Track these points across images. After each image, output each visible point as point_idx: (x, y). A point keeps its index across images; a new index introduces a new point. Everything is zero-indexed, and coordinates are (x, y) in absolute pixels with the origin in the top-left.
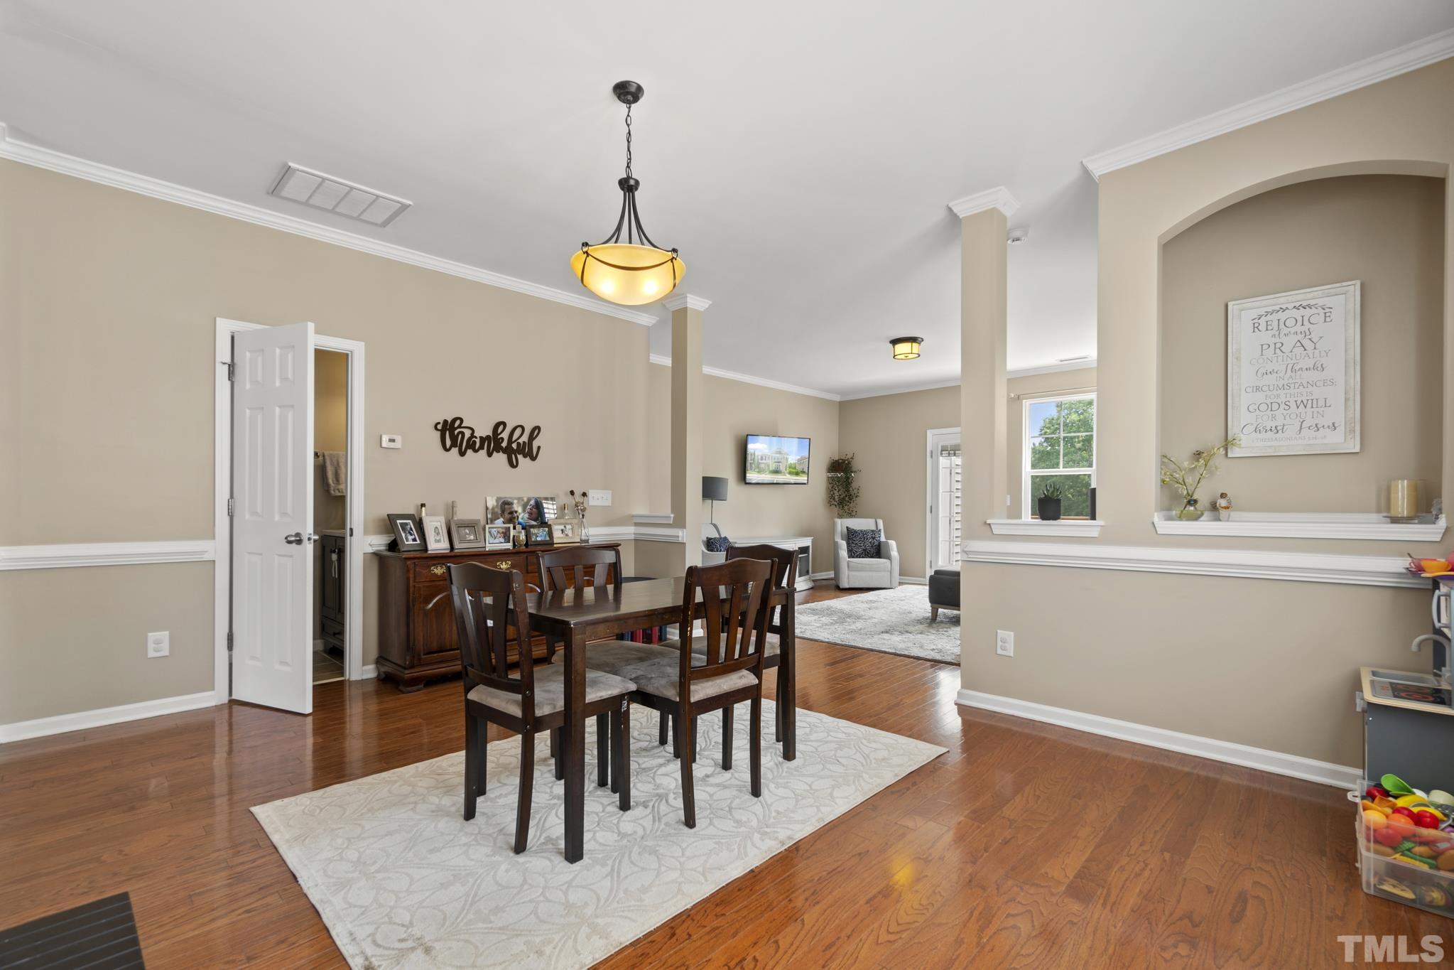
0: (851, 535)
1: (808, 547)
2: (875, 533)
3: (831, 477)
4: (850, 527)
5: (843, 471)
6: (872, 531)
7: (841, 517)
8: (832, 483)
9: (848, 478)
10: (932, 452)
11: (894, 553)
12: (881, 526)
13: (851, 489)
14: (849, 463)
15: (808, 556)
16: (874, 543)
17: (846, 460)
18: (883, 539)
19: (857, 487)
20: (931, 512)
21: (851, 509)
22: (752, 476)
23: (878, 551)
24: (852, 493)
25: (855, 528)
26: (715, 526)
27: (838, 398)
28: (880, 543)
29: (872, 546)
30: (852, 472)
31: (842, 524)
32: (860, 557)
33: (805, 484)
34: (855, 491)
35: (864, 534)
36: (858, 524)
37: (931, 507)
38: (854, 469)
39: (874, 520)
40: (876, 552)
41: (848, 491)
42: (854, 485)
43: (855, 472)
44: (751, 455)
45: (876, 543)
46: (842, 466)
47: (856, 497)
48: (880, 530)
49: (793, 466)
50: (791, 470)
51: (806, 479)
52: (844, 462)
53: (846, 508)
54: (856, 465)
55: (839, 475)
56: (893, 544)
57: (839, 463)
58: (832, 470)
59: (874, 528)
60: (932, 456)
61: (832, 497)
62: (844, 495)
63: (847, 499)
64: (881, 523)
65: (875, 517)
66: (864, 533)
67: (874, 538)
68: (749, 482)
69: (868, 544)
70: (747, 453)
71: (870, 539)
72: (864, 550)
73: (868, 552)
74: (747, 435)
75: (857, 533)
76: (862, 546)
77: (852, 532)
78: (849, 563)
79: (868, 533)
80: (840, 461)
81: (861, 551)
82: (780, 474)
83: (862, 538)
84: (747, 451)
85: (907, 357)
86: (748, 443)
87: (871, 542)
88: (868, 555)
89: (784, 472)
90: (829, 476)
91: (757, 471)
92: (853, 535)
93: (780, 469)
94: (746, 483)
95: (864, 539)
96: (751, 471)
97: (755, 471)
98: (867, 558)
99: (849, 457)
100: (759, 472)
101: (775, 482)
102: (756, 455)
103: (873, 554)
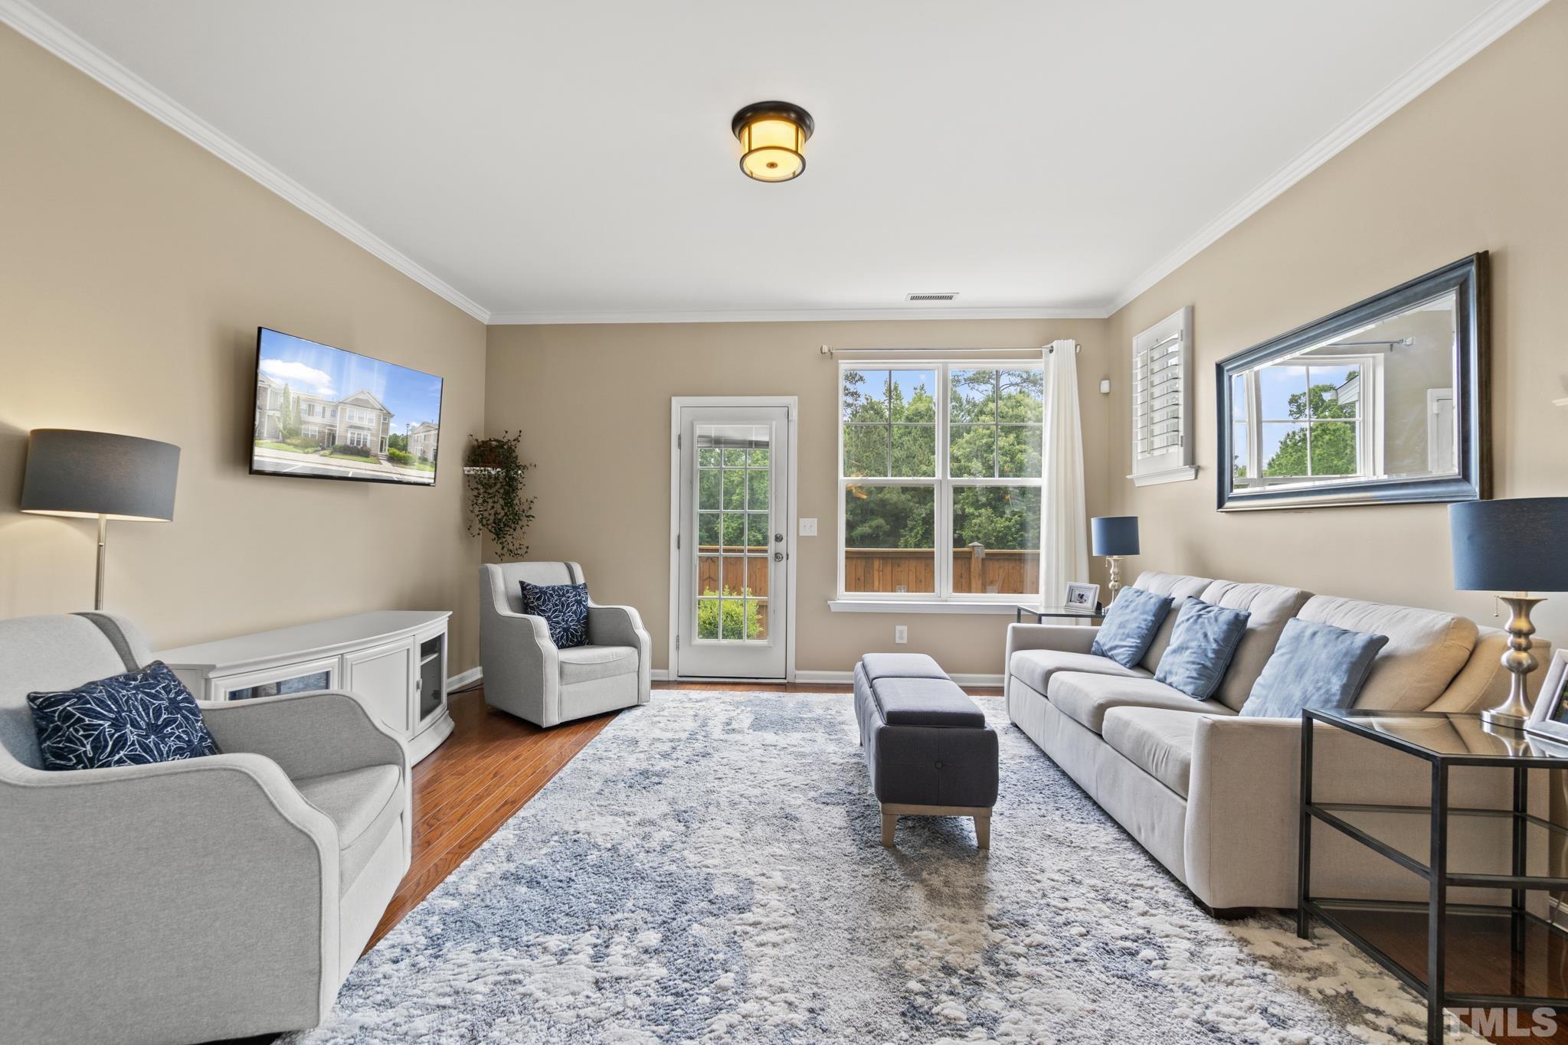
1: (440, 638)
2: (580, 592)
3: (474, 476)
4: (527, 581)
5: (498, 464)
6: (569, 588)
7: (500, 559)
8: (478, 485)
9: (510, 479)
10: (680, 438)
11: (640, 634)
12: (581, 576)
13: (517, 501)
14: (511, 450)
15: (439, 660)
16: (581, 613)
17: (503, 443)
18: (593, 603)
19: (528, 497)
20: (679, 548)
21: (520, 543)
22: (265, 454)
24: (520, 509)
25: (538, 584)
26: (106, 625)
27: (485, 317)
28: (588, 611)
29: (579, 620)
30: (519, 467)
31: (507, 577)
33: (428, 484)
34: (525, 507)
35: (558, 596)
36: (547, 574)
37: (679, 537)
38: (521, 461)
39: (563, 563)
41: (509, 503)
42: (523, 494)
43: (525, 467)
44: (275, 394)
45: (585, 612)
46: (496, 455)
47: (527, 516)
48: (582, 585)
49: (401, 443)
50: (393, 450)
51: (431, 475)
52: (502, 447)
53: (509, 539)
54: (525, 453)
55: (490, 472)
56: (634, 613)
57: (490, 445)
58: (475, 460)
60: (680, 445)
61: (477, 518)
62: (503, 513)
63: (509, 521)
64: (577, 570)
65: (563, 558)
66: (558, 592)
67: (579, 602)
68: (256, 467)
69: (570, 616)
70: (260, 384)
71: (573, 605)
72: (566, 630)
73: (572, 634)
74: (260, 329)
75: (545, 593)
76: (558, 623)
77: (537, 593)
78: (562, 666)
79: (568, 592)
80: (494, 443)
81: (560, 632)
82: (364, 459)
83: (557, 605)
84: (260, 377)
85: (772, 165)
86: (261, 357)
87: (575, 612)
88: (572, 641)
89: (376, 456)
90: (472, 472)
91: (288, 441)
92: (539, 599)
93: (365, 445)
94: (252, 472)
95: (563, 605)
96: (265, 435)
97: (283, 442)
98: (569, 647)
99: (510, 437)
100: (296, 446)
101: (350, 475)
102: (291, 396)
103: (581, 636)
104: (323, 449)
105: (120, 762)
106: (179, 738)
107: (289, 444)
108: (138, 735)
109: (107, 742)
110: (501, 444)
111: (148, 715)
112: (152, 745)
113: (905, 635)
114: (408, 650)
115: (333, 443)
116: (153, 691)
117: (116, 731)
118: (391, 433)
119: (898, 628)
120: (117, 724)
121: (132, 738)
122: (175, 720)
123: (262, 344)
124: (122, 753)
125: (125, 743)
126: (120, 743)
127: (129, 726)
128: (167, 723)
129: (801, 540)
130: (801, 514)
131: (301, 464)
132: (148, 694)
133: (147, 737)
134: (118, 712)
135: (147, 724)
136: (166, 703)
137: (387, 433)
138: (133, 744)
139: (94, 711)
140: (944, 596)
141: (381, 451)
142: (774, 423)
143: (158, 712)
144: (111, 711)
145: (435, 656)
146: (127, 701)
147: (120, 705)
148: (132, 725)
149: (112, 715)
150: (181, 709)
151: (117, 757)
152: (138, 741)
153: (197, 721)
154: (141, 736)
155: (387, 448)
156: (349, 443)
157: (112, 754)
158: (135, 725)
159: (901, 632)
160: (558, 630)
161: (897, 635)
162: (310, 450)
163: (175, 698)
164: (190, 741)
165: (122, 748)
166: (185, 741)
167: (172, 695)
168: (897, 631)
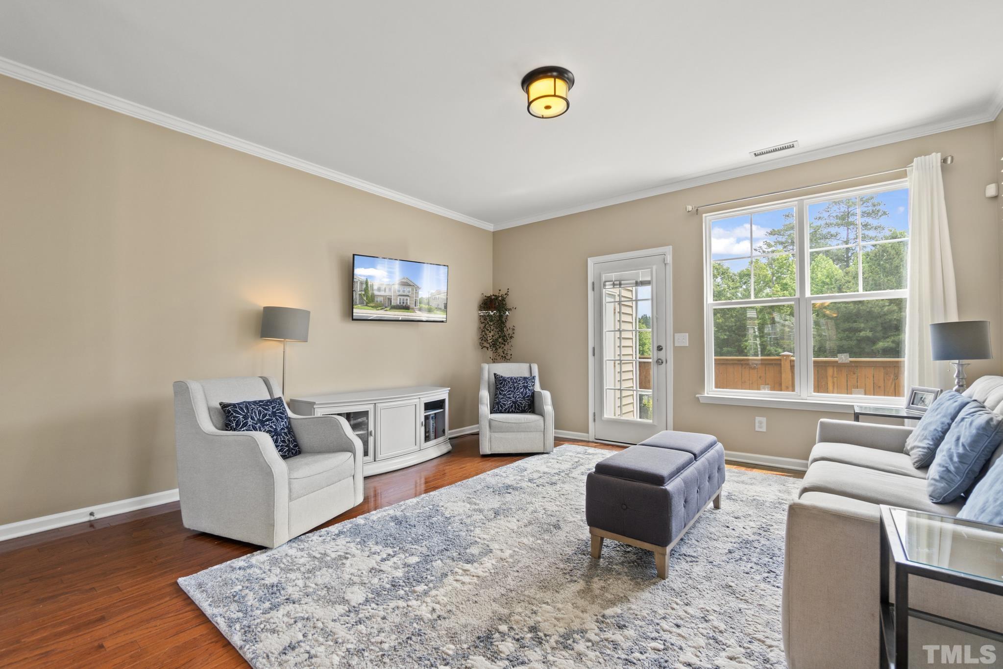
0: (499, 384)
1: (443, 401)
2: (527, 381)
3: (483, 316)
4: (498, 373)
5: (495, 308)
6: (525, 378)
7: (492, 361)
8: (485, 321)
9: (501, 316)
10: (593, 284)
11: (548, 408)
12: (536, 372)
13: (505, 329)
14: (503, 299)
15: (444, 412)
16: (526, 394)
17: (499, 296)
18: (537, 388)
19: (512, 327)
20: (594, 355)
21: (505, 352)
22: (358, 312)
23: (530, 405)
24: (507, 333)
25: (504, 375)
26: (266, 382)
27: (491, 228)
28: (533, 393)
29: (524, 398)
30: (506, 310)
31: (489, 370)
32: (509, 412)
33: (442, 322)
34: (510, 332)
35: (513, 383)
36: (506, 370)
37: (594, 348)
38: (508, 306)
39: (528, 365)
40: (529, 405)
41: (502, 330)
42: (509, 324)
43: (510, 310)
44: (362, 282)
45: (529, 393)
46: (495, 304)
47: (511, 337)
48: (534, 378)
49: (425, 302)
50: (422, 305)
51: (445, 316)
52: (497, 299)
53: (500, 351)
54: (511, 302)
55: (492, 314)
56: (547, 395)
57: (492, 299)
58: (484, 308)
59: (527, 375)
60: (593, 289)
61: (483, 339)
62: (497, 336)
63: (500, 340)
64: (535, 368)
65: (529, 361)
66: (514, 380)
67: (526, 387)
68: (354, 318)
69: (518, 395)
70: (355, 280)
71: (521, 389)
72: (514, 403)
73: (518, 405)
74: (354, 255)
75: (505, 381)
76: (510, 398)
77: (500, 380)
78: (490, 421)
79: (519, 380)
80: (493, 297)
81: (510, 403)
82: (407, 311)
83: (511, 388)
84: (355, 277)
85: (548, 107)
86: (355, 268)
87: (522, 393)
88: (518, 409)
89: (413, 309)
90: (481, 314)
91: (369, 305)
92: (501, 383)
93: (407, 303)
94: (353, 320)
95: (514, 389)
96: (358, 303)
97: (366, 305)
98: (517, 412)
99: (503, 292)
100: (372, 307)
101: (400, 319)
102: (369, 284)
103: (525, 407)
104: (386, 307)
105: (244, 430)
106: (271, 427)
107: (369, 306)
108: (253, 423)
109: (240, 423)
110: (497, 297)
111: (259, 416)
112: (257, 427)
113: (764, 425)
114: (416, 405)
115: (391, 304)
116: (267, 408)
117: (245, 420)
118: (420, 297)
119: (758, 419)
120: (245, 417)
121: (250, 423)
122: (272, 420)
123: (355, 262)
124: (245, 428)
125: (247, 425)
126: (245, 424)
127: (250, 419)
128: (268, 420)
129: (677, 349)
130: (677, 330)
131: (375, 315)
132: (263, 408)
133: (256, 424)
134: (247, 413)
135: (258, 419)
136: (270, 413)
137: (418, 297)
138: (250, 425)
139: (237, 411)
140: (804, 394)
141: (415, 306)
142: (654, 267)
143: (265, 416)
144: (244, 412)
145: (441, 410)
146: (252, 410)
147: (248, 411)
148: (251, 419)
149: (244, 414)
150: (276, 416)
151: (242, 429)
152: (252, 425)
153: (282, 422)
154: (254, 423)
155: (418, 304)
156: (398, 303)
157: (241, 428)
158: (252, 418)
159: (760, 423)
160: (509, 403)
161: (757, 424)
162: (379, 308)
163: (275, 411)
164: (276, 429)
165: (245, 426)
166: (273, 428)
167: (274, 410)
168: (757, 421)
